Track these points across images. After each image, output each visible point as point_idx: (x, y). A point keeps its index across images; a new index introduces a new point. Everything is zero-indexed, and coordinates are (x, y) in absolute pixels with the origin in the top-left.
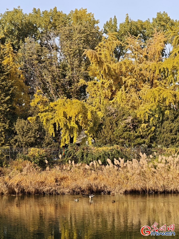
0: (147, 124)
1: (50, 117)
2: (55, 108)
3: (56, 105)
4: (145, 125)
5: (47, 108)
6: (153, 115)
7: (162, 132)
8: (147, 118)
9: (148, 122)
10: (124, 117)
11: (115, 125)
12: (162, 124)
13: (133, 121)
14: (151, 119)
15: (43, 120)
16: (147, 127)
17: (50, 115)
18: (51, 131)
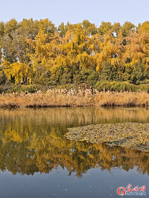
0: (55, 75)
3: (13, 66)
4: (54, 75)
5: (9, 67)
6: (58, 70)
7: (62, 78)
8: (55, 71)
9: (56, 73)
10: (45, 71)
11: (40, 75)
12: (62, 74)
13: (47, 73)
14: (57, 72)
15: (6, 73)
16: (55, 76)
17: (9, 70)
18: (9, 78)
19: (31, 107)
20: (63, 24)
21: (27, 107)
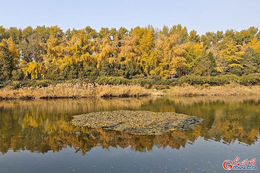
1: (26, 69)
2: (29, 66)
3: (29, 65)
4: (63, 72)
5: (26, 66)
6: (66, 68)
7: (69, 74)
9: (64, 70)
10: (55, 69)
11: (51, 72)
12: (69, 71)
13: (57, 70)
15: (23, 70)
17: (26, 68)
18: (27, 75)
19: (44, 98)
20: (69, 30)
21: (41, 98)
